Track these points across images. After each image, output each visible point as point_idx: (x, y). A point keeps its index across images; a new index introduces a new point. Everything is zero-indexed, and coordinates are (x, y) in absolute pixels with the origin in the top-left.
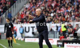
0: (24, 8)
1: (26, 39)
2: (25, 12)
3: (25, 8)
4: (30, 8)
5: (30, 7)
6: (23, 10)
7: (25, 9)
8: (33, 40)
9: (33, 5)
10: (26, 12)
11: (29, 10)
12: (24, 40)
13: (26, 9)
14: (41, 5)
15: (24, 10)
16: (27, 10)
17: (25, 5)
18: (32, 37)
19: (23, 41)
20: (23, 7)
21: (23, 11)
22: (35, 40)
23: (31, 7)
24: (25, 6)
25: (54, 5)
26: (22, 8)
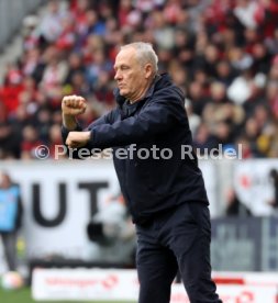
0: (27, 39)
1: (40, 276)
2: (30, 67)
3: (35, 35)
4: (70, 39)
5: (72, 29)
6: (15, 51)
7: (31, 45)
8: (91, 282)
9: (91, 17)
10: (41, 68)
11: (67, 51)
12: (28, 282)
13: (43, 43)
14: (158, 18)
15: (26, 52)
16: (50, 53)
17: (33, 12)
18: (89, 265)
19: (16, 291)
20: (16, 31)
21: (20, 65)
22: (106, 285)
23: (82, 28)
24: (30, 21)
25: (257, 18)
26: (10, 41)
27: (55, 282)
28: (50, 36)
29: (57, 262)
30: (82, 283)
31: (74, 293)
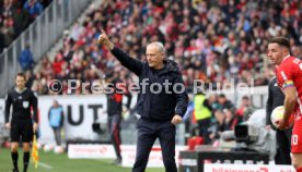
0: (65, 40)
1: (72, 147)
2: (66, 54)
3: (69, 38)
4: (84, 40)
5: (86, 35)
6: (60, 46)
7: (66, 43)
8: (96, 150)
9: (94, 30)
10: (71, 53)
11: (82, 46)
12: (66, 150)
13: (72, 42)
14: (125, 30)
15: (64, 46)
16: (75, 46)
17: (68, 28)
18: (94, 142)
19: (61, 154)
20: (60, 37)
21: (62, 52)
22: (101, 151)
23: (90, 35)
24: (66, 32)
25: (168, 32)
26: (57, 41)
27: (78, 150)
28: (76, 39)
29: (79, 141)
30: (91, 151)
31: (87, 155)
